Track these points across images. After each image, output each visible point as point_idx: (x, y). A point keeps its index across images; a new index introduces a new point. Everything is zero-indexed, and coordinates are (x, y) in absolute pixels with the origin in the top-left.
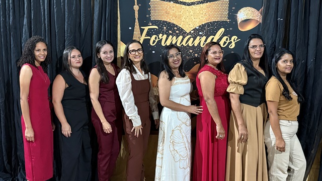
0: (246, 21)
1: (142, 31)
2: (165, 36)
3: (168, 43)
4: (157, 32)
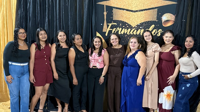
0: (167, 21)
1: (108, 26)
2: (121, 29)
3: (122, 33)
4: (116, 27)
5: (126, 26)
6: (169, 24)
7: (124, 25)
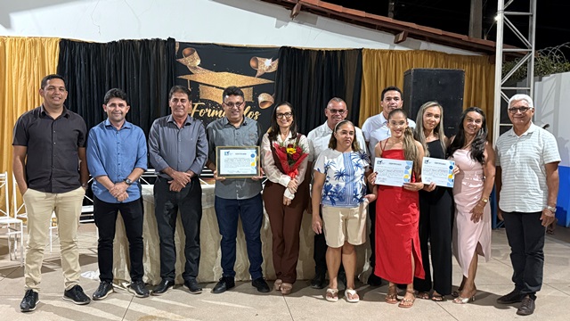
0: (264, 102)
1: (193, 106)
3: (212, 115)
4: (204, 107)
6: (267, 106)
7: (215, 105)
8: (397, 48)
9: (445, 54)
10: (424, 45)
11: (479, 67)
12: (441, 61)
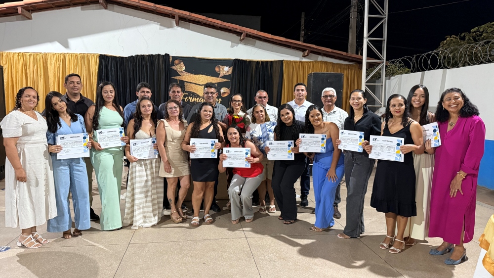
0: (224, 93)
2: (191, 98)
4: (188, 96)
5: (195, 96)
6: (226, 95)
7: (194, 95)
8: (304, 60)
9: (333, 64)
10: (320, 58)
11: (353, 72)
12: (330, 67)
